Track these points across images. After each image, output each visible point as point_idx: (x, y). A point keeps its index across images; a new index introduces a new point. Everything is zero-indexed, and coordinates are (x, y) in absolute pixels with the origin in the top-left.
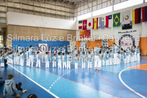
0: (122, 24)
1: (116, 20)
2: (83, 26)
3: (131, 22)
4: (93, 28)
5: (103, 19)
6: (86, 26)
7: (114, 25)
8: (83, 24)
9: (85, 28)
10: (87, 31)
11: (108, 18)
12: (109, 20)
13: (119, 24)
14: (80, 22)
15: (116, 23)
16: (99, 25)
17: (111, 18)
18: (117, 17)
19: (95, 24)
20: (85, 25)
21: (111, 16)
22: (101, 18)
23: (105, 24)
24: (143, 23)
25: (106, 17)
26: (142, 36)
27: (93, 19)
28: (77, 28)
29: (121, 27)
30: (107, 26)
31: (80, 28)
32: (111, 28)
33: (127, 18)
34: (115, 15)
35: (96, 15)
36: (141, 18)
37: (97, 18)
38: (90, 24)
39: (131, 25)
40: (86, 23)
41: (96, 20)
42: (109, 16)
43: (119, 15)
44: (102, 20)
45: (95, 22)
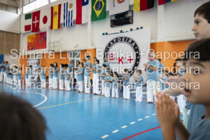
0: (110, 14)
1: (99, 6)
2: (33, 24)
4: (51, 27)
5: (71, 5)
6: (38, 24)
7: (94, 18)
9: (36, 28)
10: (41, 34)
11: (81, 2)
13: (104, 15)
15: (98, 13)
16: (62, 21)
19: (56, 19)
20: (36, 22)
22: (66, 5)
23: (74, 18)
25: (77, 1)
27: (52, 8)
29: (108, 22)
30: (79, 21)
32: (87, 24)
37: (60, 6)
38: (45, 20)
39: (130, 15)
41: (56, 10)
44: (69, 10)
45: (56, 13)
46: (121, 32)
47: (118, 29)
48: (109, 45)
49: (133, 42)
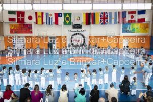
0: (73, 23)
1: (67, 19)
2: (18, 19)
3: (82, 23)
4: (36, 23)
5: (51, 15)
8: (18, 16)
12: (59, 18)
17: (61, 16)
18: (68, 16)
21: (61, 14)
23: (54, 21)
24: (92, 25)
25: (55, 14)
26: (92, 35)
27: (36, 13)
29: (71, 26)
32: (61, 25)
33: (78, 19)
34: (65, 14)
35: (46, 9)
36: (91, 21)
37: (42, 13)
40: (23, 16)
41: (40, 14)
42: (59, 14)
43: (70, 14)
46: (77, 31)
48: (73, 35)
49: (83, 35)
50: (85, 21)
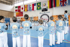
0: (42, 8)
1: (39, 6)
2: (18, 10)
3: (47, 7)
4: (25, 11)
7: (37, 9)
8: (18, 8)
9: (19, 11)
10: (21, 12)
11: (34, 5)
12: (34, 6)
13: (40, 8)
14: (16, 7)
15: (39, 8)
16: (28, 9)
17: (35, 5)
18: (39, 4)
19: (26, 9)
20: (19, 9)
21: (36, 4)
22: (29, 5)
24: (54, 8)
27: (25, 6)
28: (15, 11)
29: (41, 10)
30: (33, 9)
31: (16, 10)
32: (35, 10)
33: (45, 5)
34: (38, 4)
35: (26, 3)
36: (53, 5)
38: (22, 9)
39: (47, 9)
40: (20, 8)
41: (26, 6)
42: (34, 4)
43: (40, 3)
44: (30, 6)
45: (26, 7)
46: (45, 13)
47: (44, 12)
48: (42, 16)
49: (48, 15)
50: (49, 6)
